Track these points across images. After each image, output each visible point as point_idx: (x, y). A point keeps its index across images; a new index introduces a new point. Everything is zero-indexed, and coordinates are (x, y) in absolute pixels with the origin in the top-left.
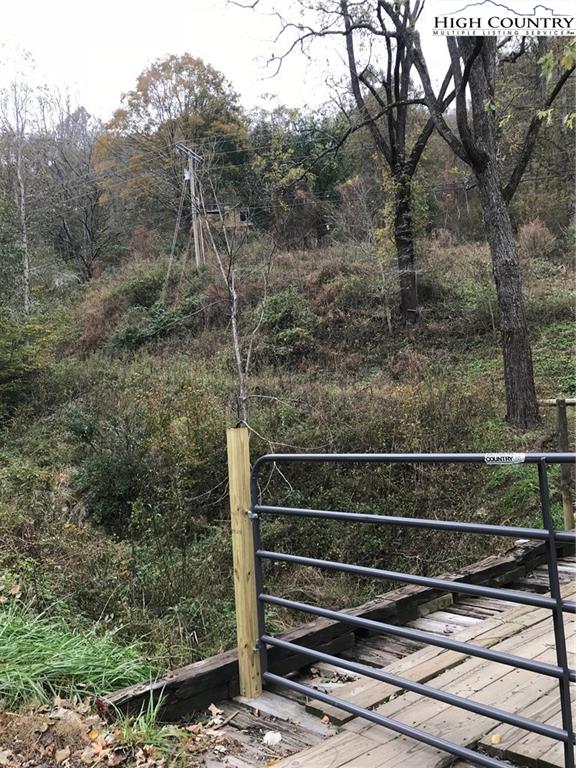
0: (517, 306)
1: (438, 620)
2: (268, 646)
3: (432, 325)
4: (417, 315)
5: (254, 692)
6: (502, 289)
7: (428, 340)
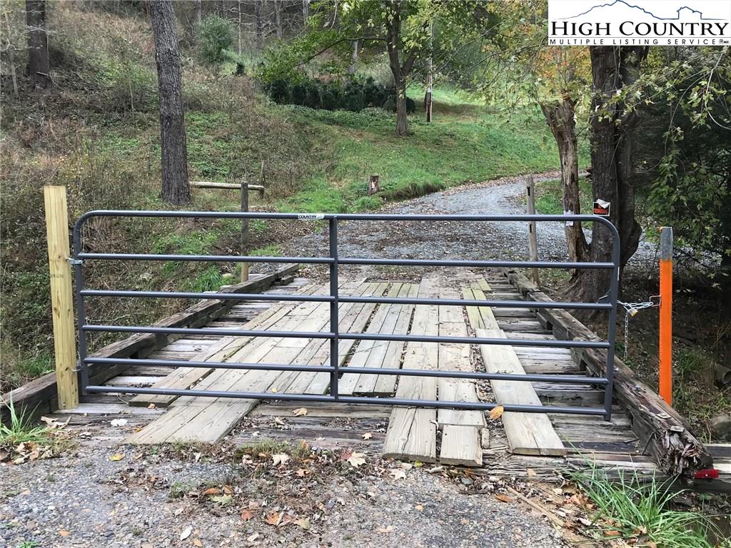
0: (177, 94)
1: (183, 344)
2: (89, 365)
3: (66, 94)
4: (49, 80)
5: (73, 404)
6: (164, 76)
7: (63, 109)
